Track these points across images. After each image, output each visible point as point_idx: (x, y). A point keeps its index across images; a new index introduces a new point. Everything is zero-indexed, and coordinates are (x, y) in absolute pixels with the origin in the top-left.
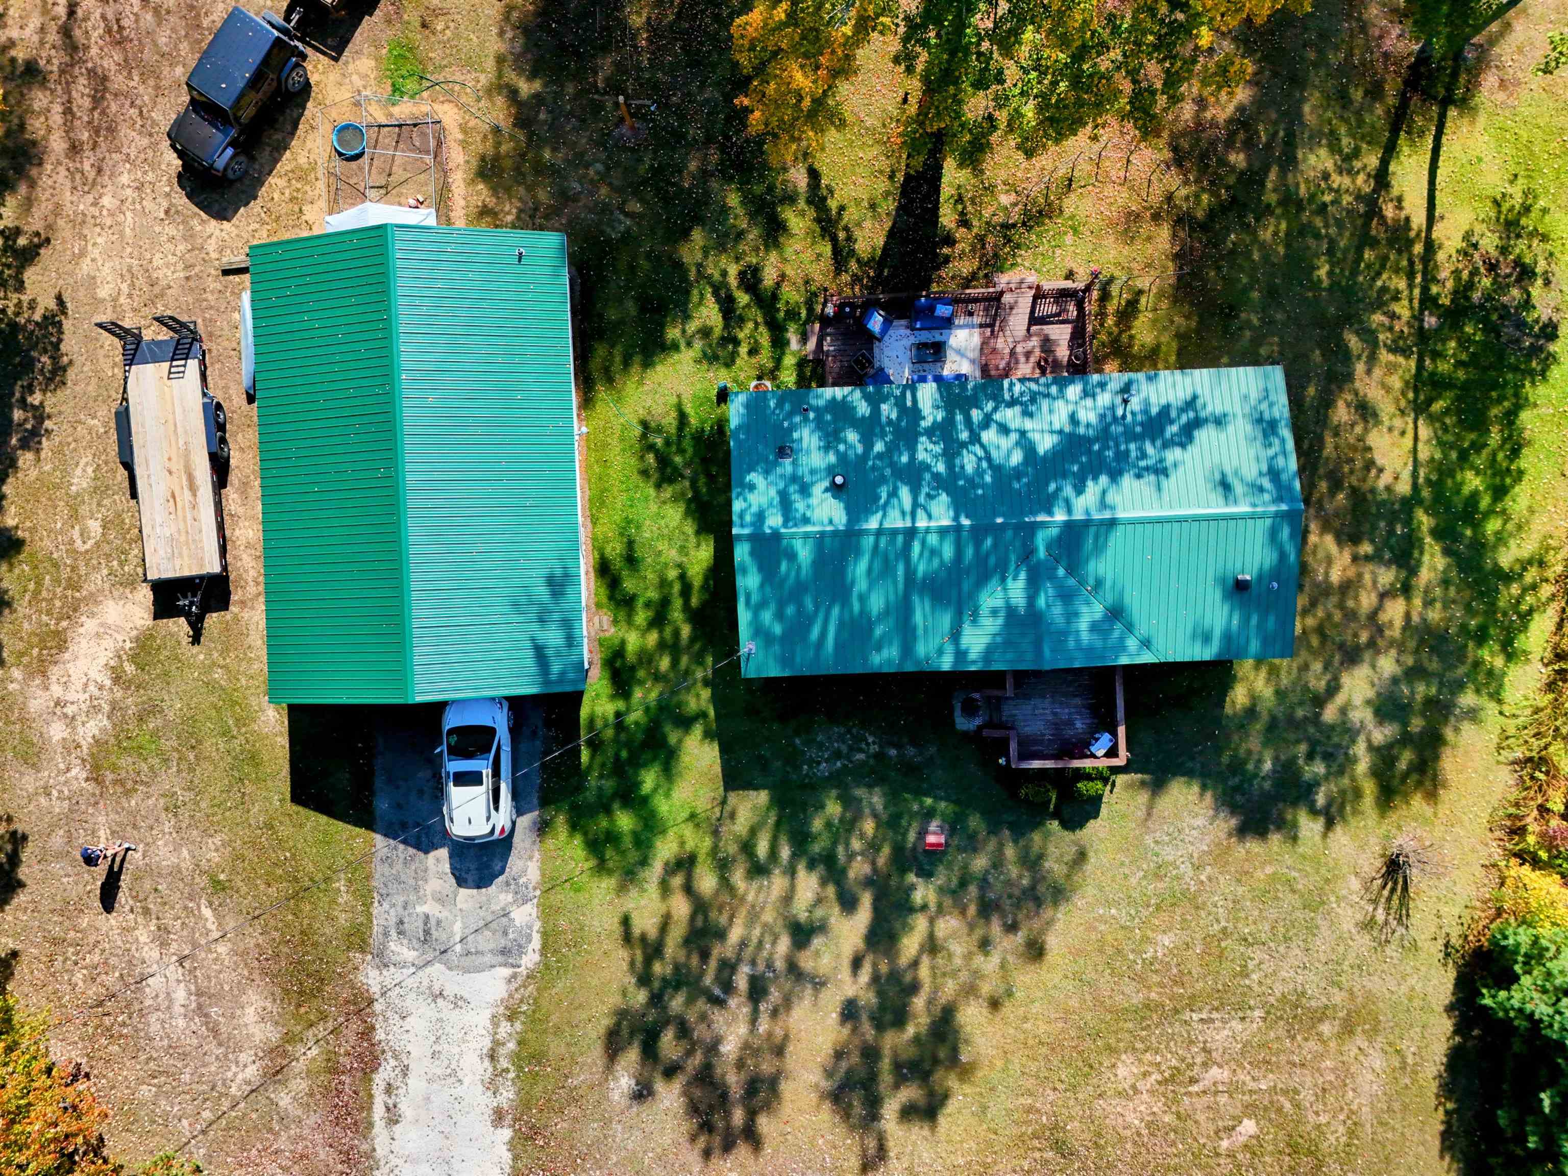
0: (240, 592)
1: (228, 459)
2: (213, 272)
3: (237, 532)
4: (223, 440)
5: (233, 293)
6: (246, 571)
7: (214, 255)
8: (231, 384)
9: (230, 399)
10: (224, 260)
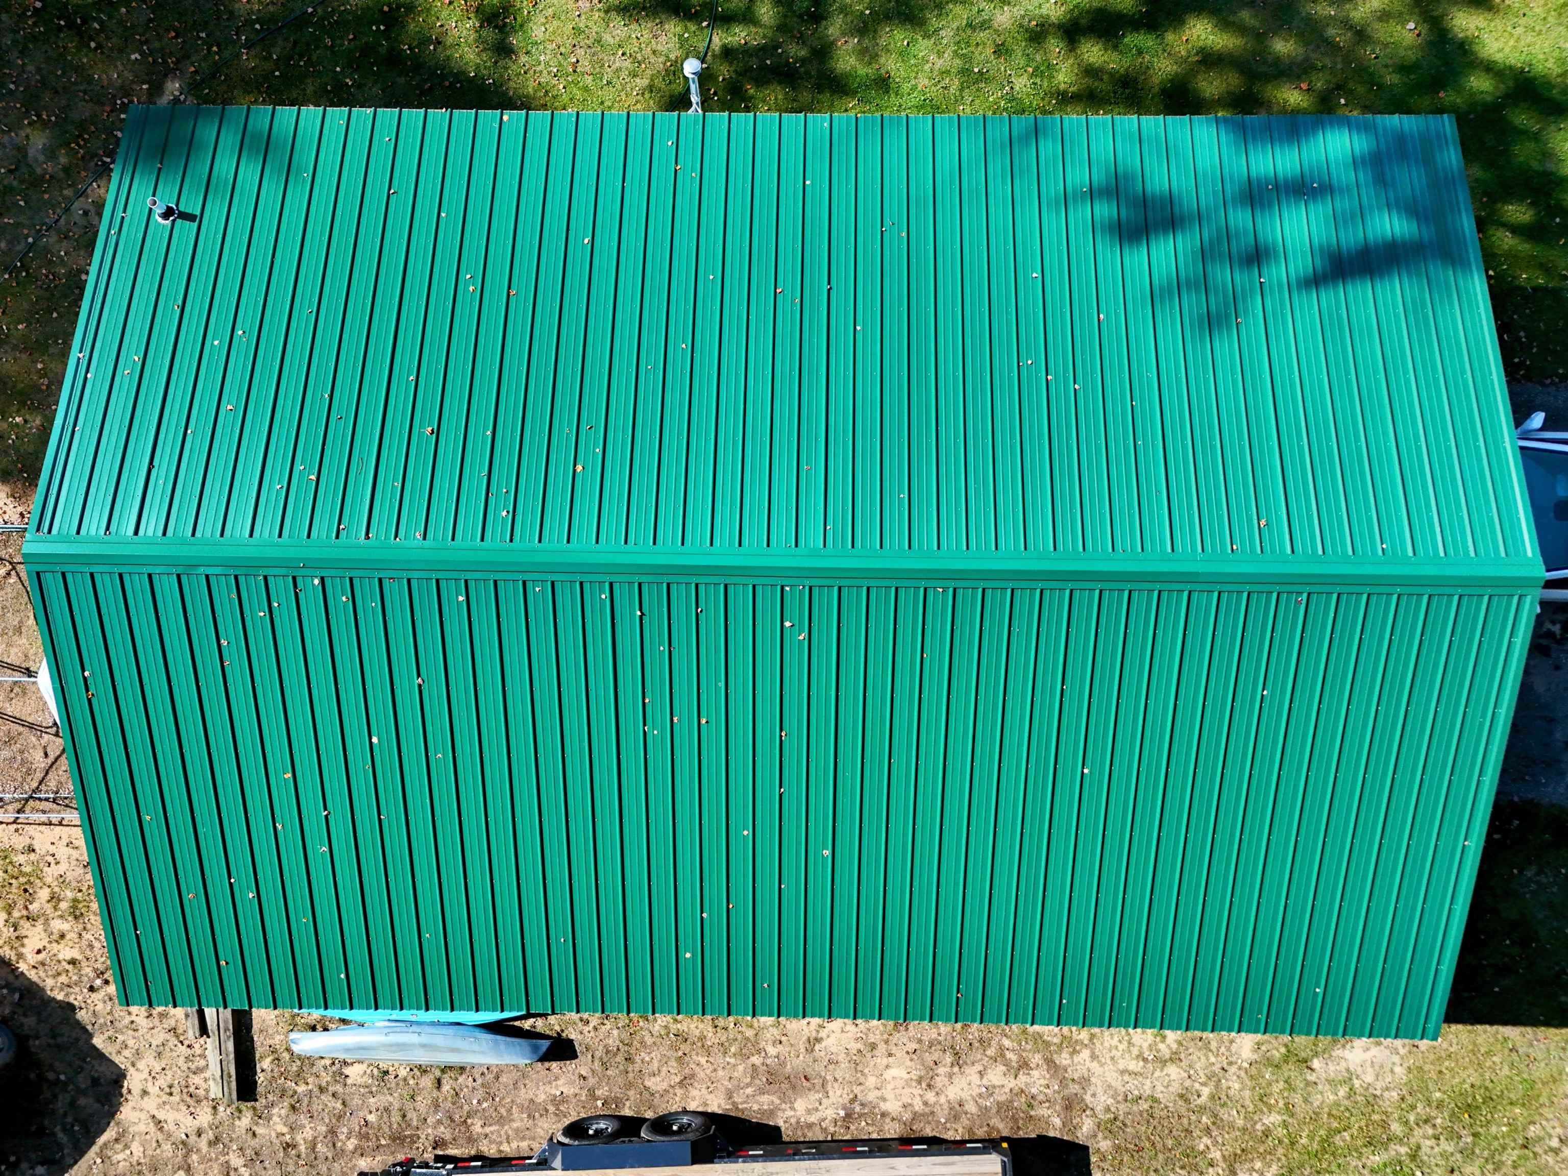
0: (1042, 1111)
1: (710, 1118)
2: (246, 1121)
3: (892, 1106)
4: (662, 1125)
5: (299, 1077)
6: (990, 1090)
7: (205, 1117)
8: (524, 1095)
9: (559, 1101)
10: (215, 1091)
